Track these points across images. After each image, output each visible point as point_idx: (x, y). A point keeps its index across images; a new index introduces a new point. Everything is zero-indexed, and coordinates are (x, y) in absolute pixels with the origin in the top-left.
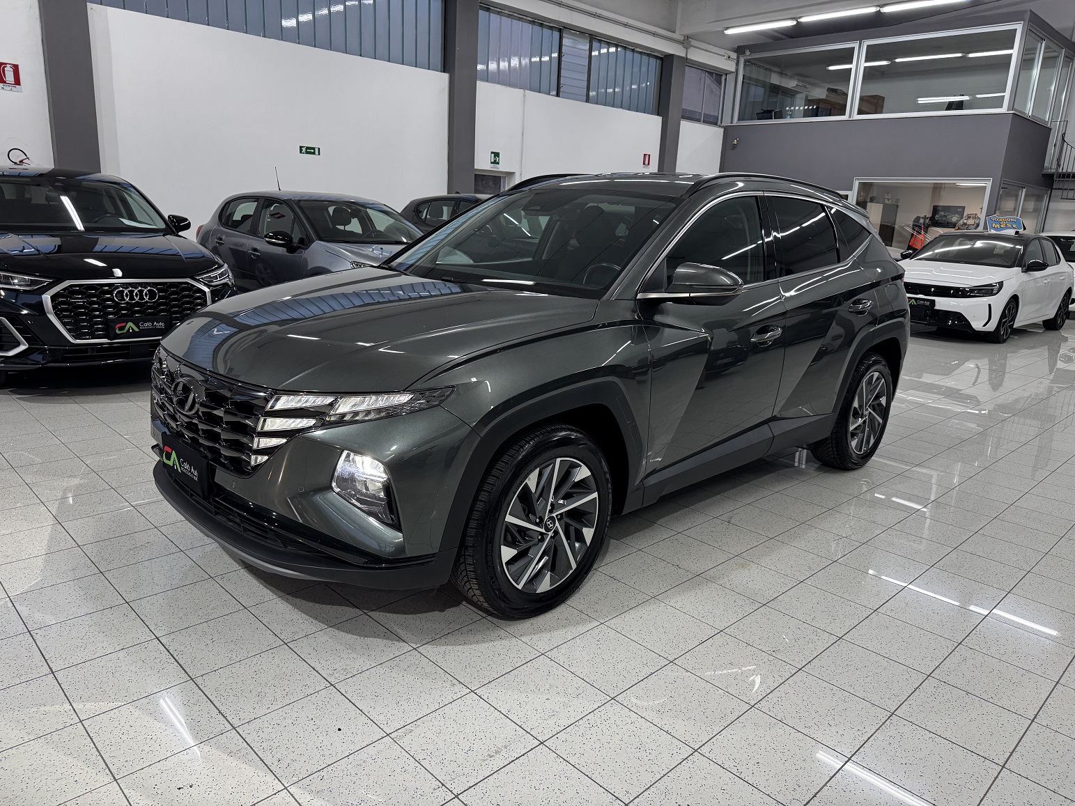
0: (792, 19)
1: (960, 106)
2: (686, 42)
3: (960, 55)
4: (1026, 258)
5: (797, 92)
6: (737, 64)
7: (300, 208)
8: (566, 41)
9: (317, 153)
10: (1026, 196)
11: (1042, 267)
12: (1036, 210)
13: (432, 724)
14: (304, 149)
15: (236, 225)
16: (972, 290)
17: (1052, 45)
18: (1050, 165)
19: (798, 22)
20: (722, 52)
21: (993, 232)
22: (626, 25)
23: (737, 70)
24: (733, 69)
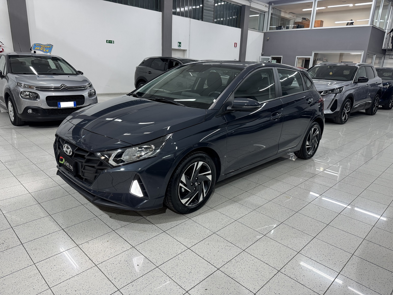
2: (250, 0)
3: (352, 5)
5: (291, 20)
6: (269, 9)
9: (113, 43)
10: (376, 57)
12: (379, 63)
13: (174, 262)
14: (108, 41)
18: (385, 46)
20: (263, 4)
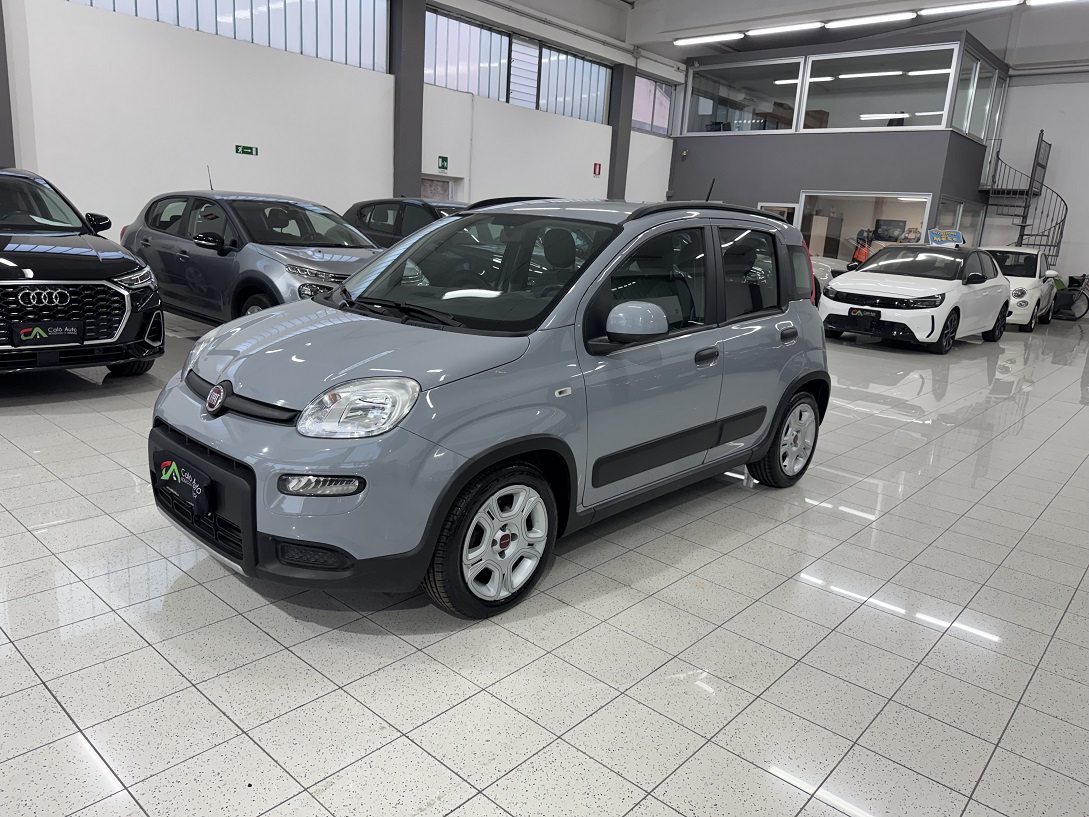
0: (740, 32)
1: (900, 122)
2: (636, 51)
3: (900, 73)
4: (966, 270)
5: (744, 106)
6: (686, 76)
7: (234, 209)
8: (515, 47)
9: (254, 152)
10: (963, 211)
11: (981, 279)
12: (973, 226)
13: (357, 774)
14: (240, 149)
15: (164, 226)
16: (915, 302)
17: (987, 65)
18: (985, 181)
19: (746, 36)
20: (671, 62)
21: (934, 245)
22: (576, 33)
23: (686, 82)
24: (683, 82)
